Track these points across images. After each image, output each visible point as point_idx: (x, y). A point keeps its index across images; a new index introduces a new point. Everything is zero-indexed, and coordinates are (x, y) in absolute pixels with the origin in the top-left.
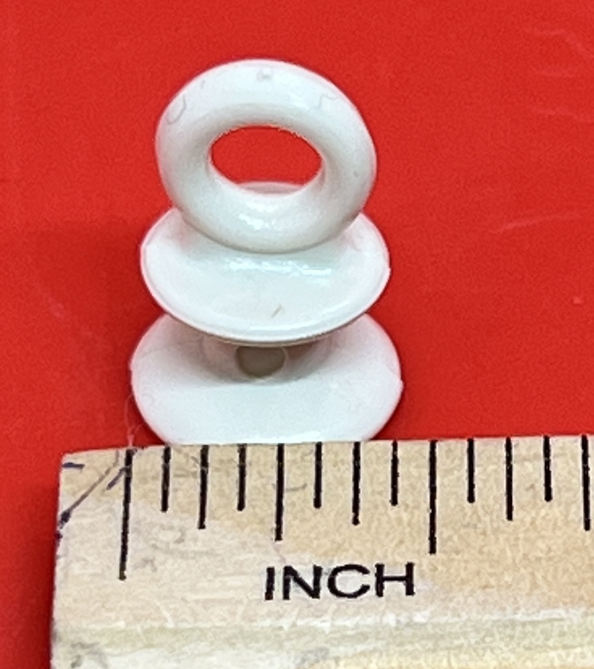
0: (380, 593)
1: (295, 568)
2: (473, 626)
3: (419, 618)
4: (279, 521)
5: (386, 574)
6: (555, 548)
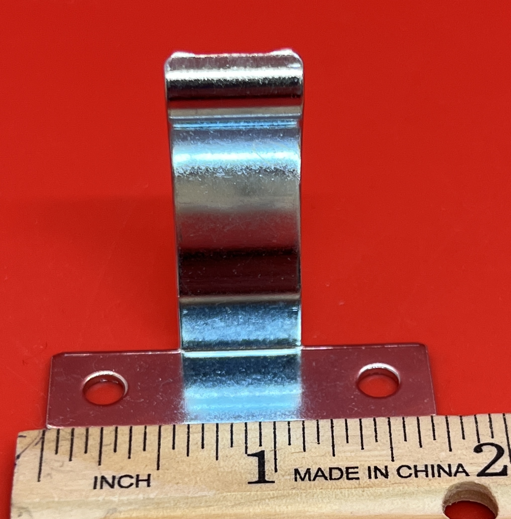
0: (137, 486)
1: (106, 476)
2: (172, 499)
3: (152, 496)
4: (100, 458)
5: (140, 478)
6: (204, 468)
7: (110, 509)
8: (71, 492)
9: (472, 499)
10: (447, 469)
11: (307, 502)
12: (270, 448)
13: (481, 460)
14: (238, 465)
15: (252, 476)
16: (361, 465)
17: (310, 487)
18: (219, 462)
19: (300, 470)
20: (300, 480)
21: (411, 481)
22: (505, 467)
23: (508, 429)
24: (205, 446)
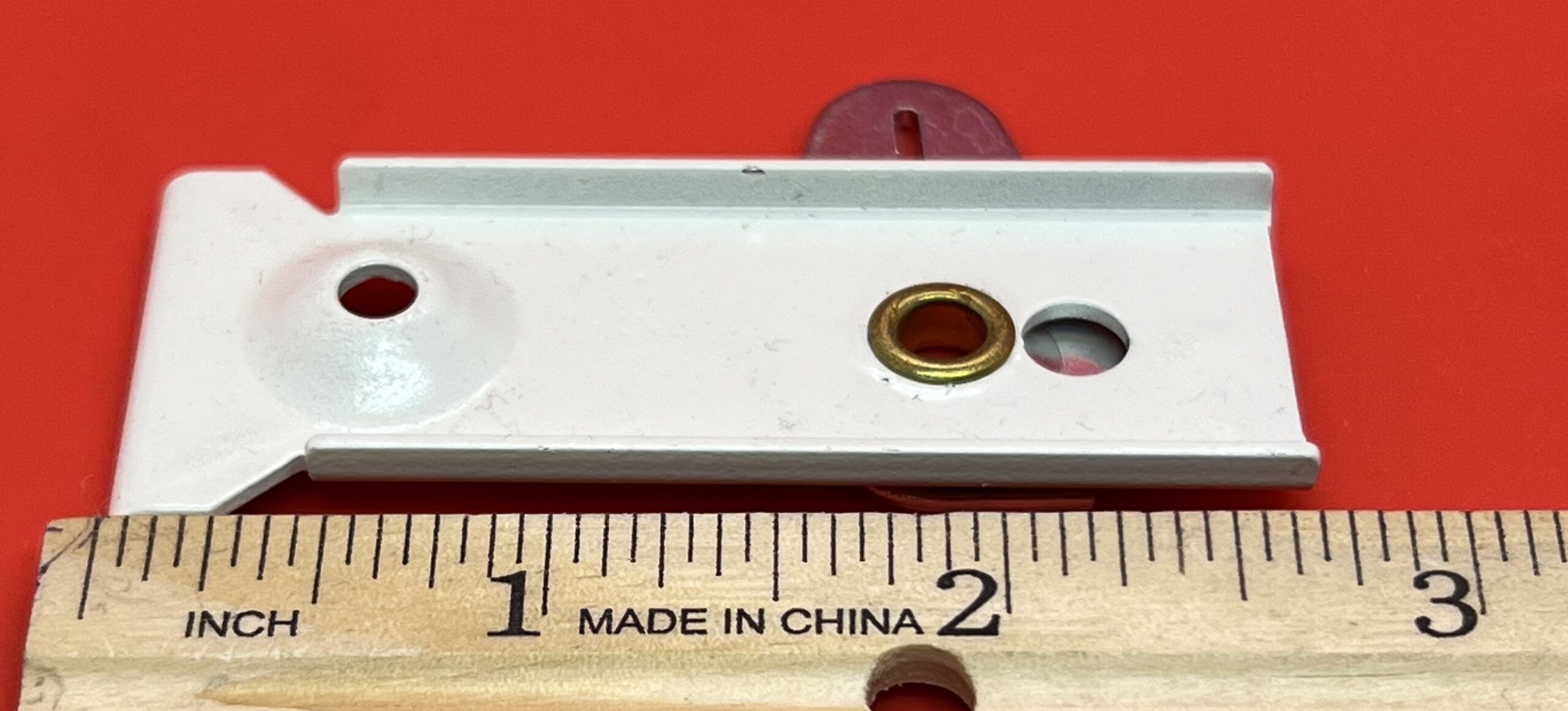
8: (140, 640)
9: (931, 679)
10: (881, 620)
13: (948, 605)
16: (712, 605)
17: (609, 646)
18: (433, 592)
19: (591, 611)
20: (590, 630)
21: (806, 640)
22: (996, 619)
23: (1009, 544)
24: (410, 559)
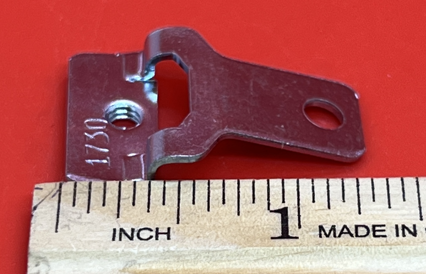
0: (157, 239)
1: (125, 229)
2: (193, 252)
3: (172, 249)
4: (118, 211)
5: (159, 232)
6: (225, 223)
7: (129, 261)
11: (332, 259)
12: (293, 204)
14: (260, 221)
15: (275, 231)
